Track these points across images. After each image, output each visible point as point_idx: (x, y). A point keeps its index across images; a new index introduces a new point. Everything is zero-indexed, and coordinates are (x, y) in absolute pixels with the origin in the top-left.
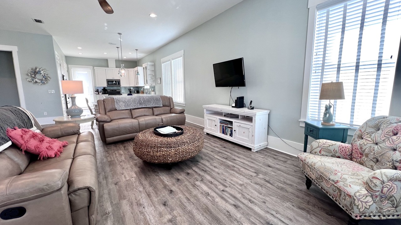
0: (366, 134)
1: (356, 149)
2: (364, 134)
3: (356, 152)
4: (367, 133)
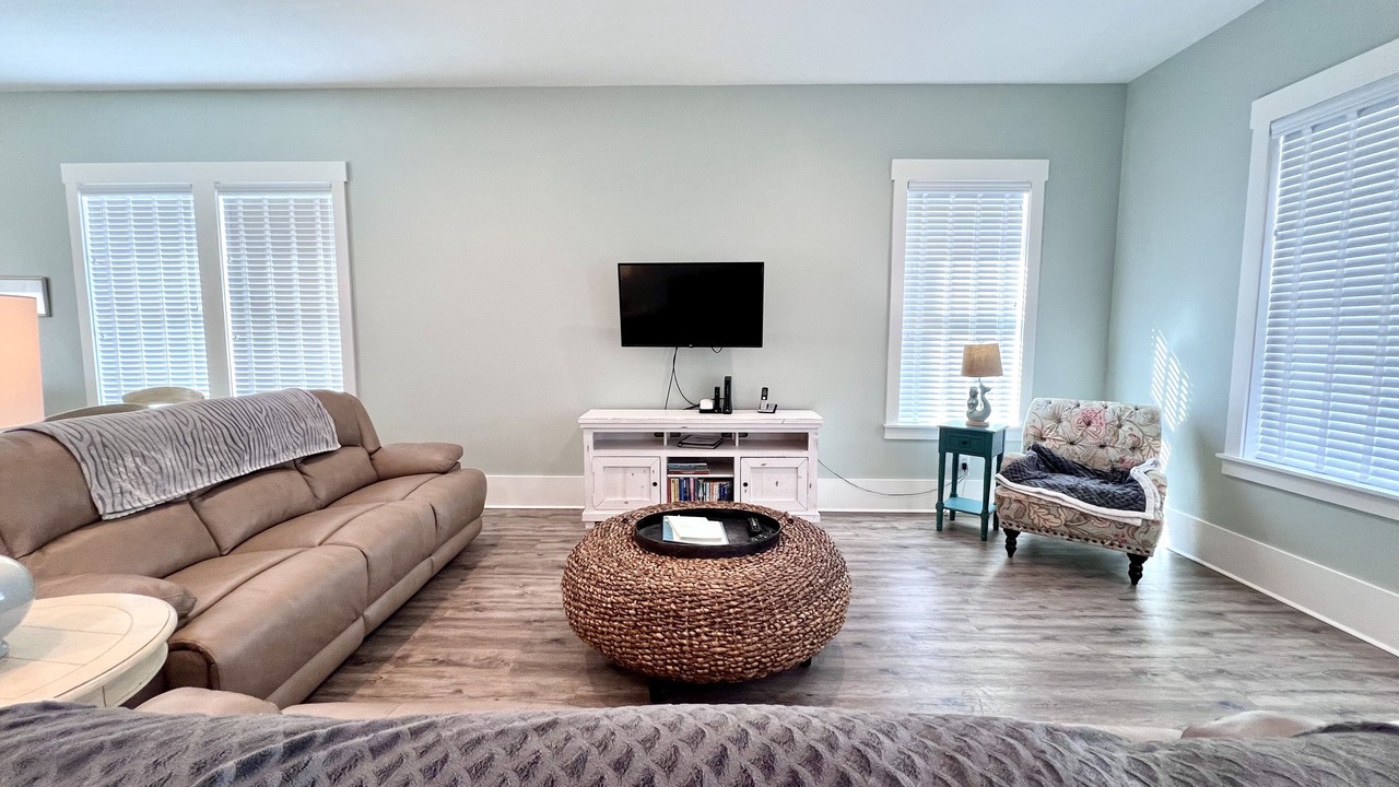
4: (1048, 428)
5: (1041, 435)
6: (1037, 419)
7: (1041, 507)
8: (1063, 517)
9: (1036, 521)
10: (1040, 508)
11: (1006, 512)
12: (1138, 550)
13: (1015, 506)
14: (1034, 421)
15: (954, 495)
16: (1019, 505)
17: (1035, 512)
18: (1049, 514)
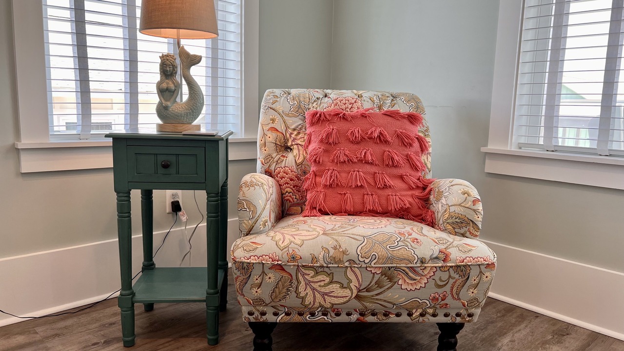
0: (295, 133)
1: (291, 180)
2: (290, 136)
3: (294, 187)
4: (294, 130)
5: (286, 140)
6: (278, 118)
7: (318, 270)
8: (354, 284)
9: (309, 300)
10: (317, 273)
11: (255, 293)
12: (458, 315)
13: (272, 277)
14: (273, 120)
15: (149, 265)
16: (279, 274)
17: (308, 283)
18: (331, 282)
